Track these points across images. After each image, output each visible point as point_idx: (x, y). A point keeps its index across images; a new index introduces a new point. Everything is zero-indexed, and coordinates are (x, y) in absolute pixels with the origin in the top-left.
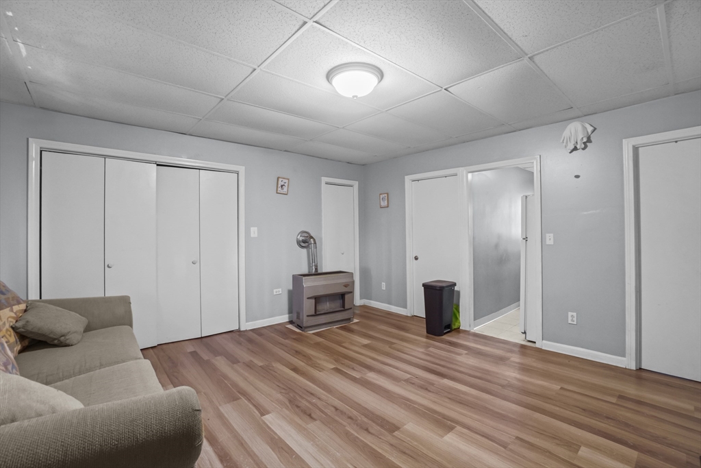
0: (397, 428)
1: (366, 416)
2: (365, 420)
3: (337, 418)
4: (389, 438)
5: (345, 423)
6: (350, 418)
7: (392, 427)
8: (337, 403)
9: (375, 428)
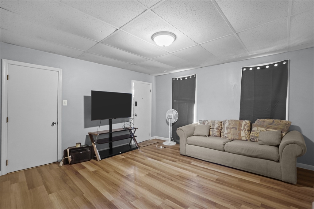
0: (147, 175)
1: (159, 178)
2: (159, 177)
3: (170, 177)
4: (151, 172)
5: (166, 175)
6: (165, 177)
7: (150, 175)
8: (171, 182)
9: (155, 175)
